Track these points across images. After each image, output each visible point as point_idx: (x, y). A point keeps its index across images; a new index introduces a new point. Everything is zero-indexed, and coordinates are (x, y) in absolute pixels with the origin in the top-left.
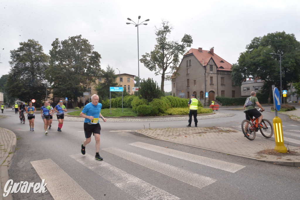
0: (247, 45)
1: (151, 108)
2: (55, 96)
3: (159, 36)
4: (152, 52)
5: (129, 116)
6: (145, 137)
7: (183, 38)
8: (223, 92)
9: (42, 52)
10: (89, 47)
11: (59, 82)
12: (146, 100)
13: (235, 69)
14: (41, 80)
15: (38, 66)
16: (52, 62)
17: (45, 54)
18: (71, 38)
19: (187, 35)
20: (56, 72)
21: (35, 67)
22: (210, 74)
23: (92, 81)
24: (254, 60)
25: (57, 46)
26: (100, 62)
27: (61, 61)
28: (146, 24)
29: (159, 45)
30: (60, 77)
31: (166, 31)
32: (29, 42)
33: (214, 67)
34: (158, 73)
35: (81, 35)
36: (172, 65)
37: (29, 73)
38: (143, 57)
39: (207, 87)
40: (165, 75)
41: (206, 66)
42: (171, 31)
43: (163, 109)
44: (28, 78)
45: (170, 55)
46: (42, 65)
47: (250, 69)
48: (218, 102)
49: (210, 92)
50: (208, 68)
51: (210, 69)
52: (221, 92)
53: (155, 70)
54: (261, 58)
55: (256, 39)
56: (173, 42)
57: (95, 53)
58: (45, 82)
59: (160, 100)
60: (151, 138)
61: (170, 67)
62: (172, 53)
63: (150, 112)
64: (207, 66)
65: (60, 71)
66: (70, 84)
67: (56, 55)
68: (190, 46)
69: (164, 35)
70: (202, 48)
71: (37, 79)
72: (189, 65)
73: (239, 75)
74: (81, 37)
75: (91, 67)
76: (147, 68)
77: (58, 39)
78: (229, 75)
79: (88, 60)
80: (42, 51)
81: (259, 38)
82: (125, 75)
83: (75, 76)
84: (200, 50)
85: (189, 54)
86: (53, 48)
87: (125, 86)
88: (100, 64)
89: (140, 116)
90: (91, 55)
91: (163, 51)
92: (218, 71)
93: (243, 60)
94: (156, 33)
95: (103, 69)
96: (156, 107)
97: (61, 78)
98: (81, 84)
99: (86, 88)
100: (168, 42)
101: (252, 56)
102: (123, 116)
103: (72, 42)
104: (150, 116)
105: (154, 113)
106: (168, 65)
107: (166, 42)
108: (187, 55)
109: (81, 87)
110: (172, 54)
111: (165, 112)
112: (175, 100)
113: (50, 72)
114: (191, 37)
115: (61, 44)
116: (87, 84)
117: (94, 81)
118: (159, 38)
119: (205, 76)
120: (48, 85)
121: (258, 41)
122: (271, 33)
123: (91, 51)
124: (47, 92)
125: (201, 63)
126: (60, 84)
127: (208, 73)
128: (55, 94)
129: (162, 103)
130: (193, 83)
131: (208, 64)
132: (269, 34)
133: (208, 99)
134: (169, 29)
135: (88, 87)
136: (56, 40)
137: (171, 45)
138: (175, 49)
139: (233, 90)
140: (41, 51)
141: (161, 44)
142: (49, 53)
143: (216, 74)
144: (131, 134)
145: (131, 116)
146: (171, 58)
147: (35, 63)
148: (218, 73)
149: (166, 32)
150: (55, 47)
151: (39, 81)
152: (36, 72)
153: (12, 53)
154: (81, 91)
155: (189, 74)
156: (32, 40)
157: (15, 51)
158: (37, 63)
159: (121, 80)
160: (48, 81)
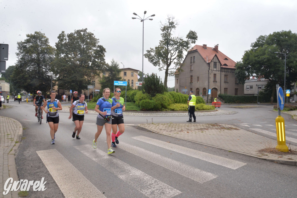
0: (252, 44)
1: (154, 102)
2: (60, 88)
3: (164, 32)
4: (156, 48)
5: (132, 110)
6: (148, 131)
7: (188, 34)
8: (226, 89)
9: (48, 44)
10: (94, 41)
11: (64, 75)
12: (149, 95)
13: (239, 66)
14: (46, 72)
15: (44, 58)
16: (58, 54)
17: (51, 46)
18: (77, 31)
19: (192, 31)
20: (61, 65)
21: (41, 59)
22: (214, 72)
23: (97, 75)
24: (258, 58)
25: (63, 39)
26: (105, 56)
27: (67, 54)
28: (152, 20)
29: (163, 40)
31: (172, 27)
32: (36, 34)
33: (218, 64)
34: (162, 69)
35: (86, 29)
36: (175, 61)
37: (35, 65)
38: (147, 52)
39: (210, 83)
40: (169, 71)
41: (210, 63)
42: (176, 27)
43: (166, 104)
44: (34, 69)
45: (174, 51)
46: (48, 58)
47: (254, 67)
48: (220, 100)
49: (213, 89)
50: (212, 65)
51: (214, 66)
52: (224, 89)
53: (159, 66)
54: (266, 56)
55: (261, 38)
56: (178, 38)
57: (100, 47)
58: (50, 74)
59: (163, 95)
60: (153, 132)
61: (174, 62)
62: (177, 49)
63: (153, 107)
65: (65, 64)
66: (75, 76)
67: (61, 47)
68: (195, 42)
69: (169, 30)
70: (206, 45)
71: (43, 71)
72: (192, 61)
73: (243, 73)
74: (87, 30)
75: (95, 60)
76: (151, 63)
77: (64, 32)
78: (233, 72)
79: (93, 53)
80: (48, 43)
81: (265, 36)
82: (129, 69)
83: (79, 69)
84: (205, 46)
85: (193, 51)
86: (59, 41)
87: (129, 80)
88: (104, 58)
89: (143, 111)
90: (96, 48)
91: (168, 47)
92: (222, 68)
93: (248, 58)
94: (161, 28)
95: (107, 63)
96: (159, 102)
97: (66, 71)
98: (86, 77)
99: (90, 81)
100: (173, 38)
101: (256, 54)
103: (78, 35)
104: (153, 111)
105: (157, 108)
106: (172, 60)
107: (170, 38)
108: (192, 51)
109: (85, 80)
111: (167, 107)
112: (178, 95)
113: (55, 64)
114: (196, 34)
115: (67, 37)
116: (91, 77)
117: (99, 75)
118: (164, 34)
119: (209, 73)
120: (53, 77)
121: (263, 40)
122: (276, 32)
123: (96, 44)
124: (52, 83)
125: (205, 59)
126: (65, 77)
127: (212, 70)
128: (60, 86)
129: (165, 99)
130: (197, 80)
131: (212, 61)
132: (275, 33)
133: (211, 96)
134: (174, 25)
135: (92, 80)
136: (62, 33)
137: (176, 41)
138: (179, 45)
139: (237, 88)
141: (166, 39)
142: (55, 46)
143: (220, 72)
144: (134, 128)
146: (175, 54)
147: (41, 55)
148: (221, 70)
149: (171, 28)
150: (61, 40)
151: (44, 73)
152: (42, 64)
153: (19, 44)
154: (86, 84)
155: (193, 70)
156: (39, 32)
157: (22, 43)
158: (43, 55)
159: (125, 74)
160: (53, 74)
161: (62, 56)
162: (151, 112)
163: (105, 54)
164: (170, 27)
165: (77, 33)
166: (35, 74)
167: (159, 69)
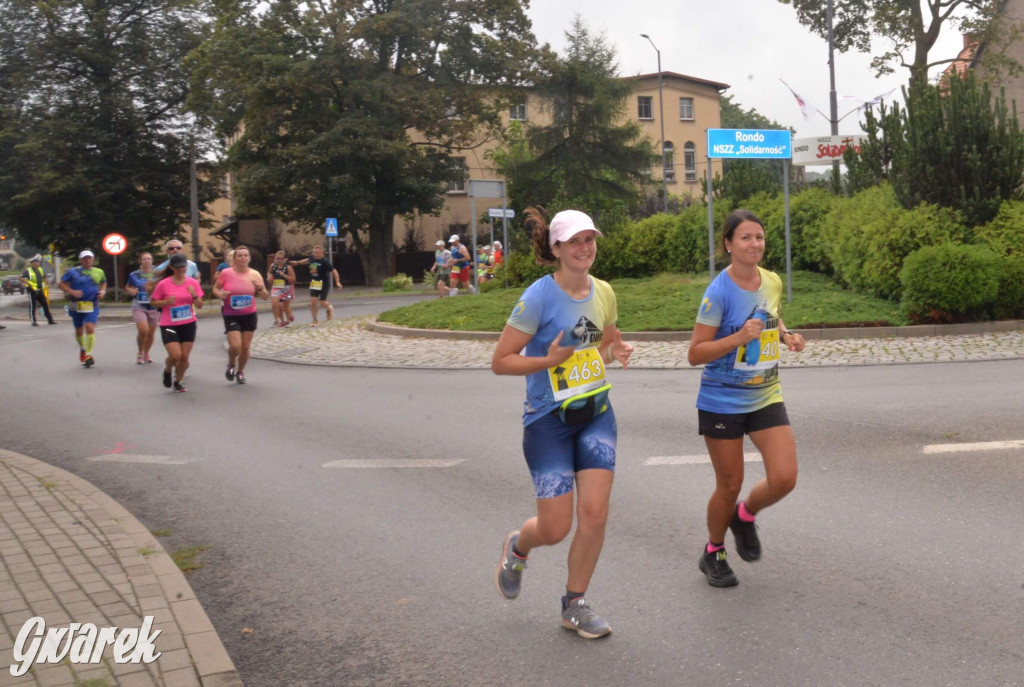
11: (276, 126)
14: (153, 117)
20: (259, 64)
23: (481, 120)
30: (284, 88)
34: (889, 64)
37: (84, 73)
44: (75, 104)
58: (179, 124)
66: (347, 132)
71: (130, 111)
75: (469, 30)
82: (665, 80)
83: (376, 83)
87: (690, 145)
95: (546, 47)
97: (285, 102)
98: (414, 135)
99: (445, 157)
109: (415, 153)
116: (450, 134)
117: (493, 119)
120: (201, 145)
124: (194, 187)
126: (285, 140)
151: (141, 122)
152: (122, 69)
154: (418, 175)
159: (645, 108)
160: (202, 124)
166: (82, 130)
167: (872, 65)
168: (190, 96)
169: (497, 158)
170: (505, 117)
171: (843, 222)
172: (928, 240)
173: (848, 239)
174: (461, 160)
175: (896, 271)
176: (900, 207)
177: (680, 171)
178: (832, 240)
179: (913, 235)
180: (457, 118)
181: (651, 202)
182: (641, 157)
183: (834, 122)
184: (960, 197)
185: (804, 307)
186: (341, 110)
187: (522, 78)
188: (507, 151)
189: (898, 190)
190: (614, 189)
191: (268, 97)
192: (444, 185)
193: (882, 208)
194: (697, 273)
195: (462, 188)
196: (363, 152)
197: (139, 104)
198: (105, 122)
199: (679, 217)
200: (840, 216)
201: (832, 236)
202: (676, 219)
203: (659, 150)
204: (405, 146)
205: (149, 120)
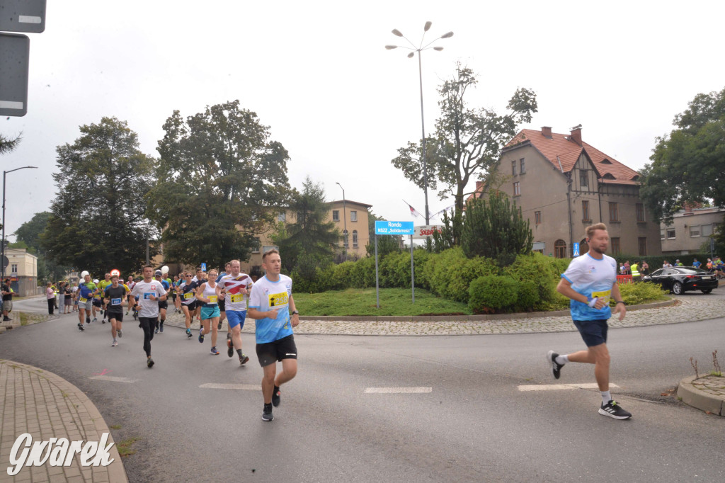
0: (677, 116)
3: (446, 97)
4: (424, 141)
7: (513, 98)
8: (615, 240)
9: (137, 148)
10: (258, 132)
11: (181, 224)
14: (132, 221)
15: (127, 184)
16: (161, 173)
17: (143, 153)
18: (212, 108)
19: (523, 89)
20: (175, 198)
21: (119, 187)
22: (583, 195)
23: (266, 221)
25: (177, 130)
26: (286, 169)
27: (186, 170)
28: (439, 49)
29: (446, 118)
30: (185, 208)
31: (465, 82)
32: (104, 125)
33: (591, 174)
34: (446, 194)
35: (237, 101)
37: (105, 203)
38: (401, 152)
39: (575, 227)
40: (465, 198)
41: (570, 172)
42: (477, 81)
44: (101, 215)
45: (476, 146)
46: (137, 183)
49: (582, 242)
50: (576, 176)
51: (581, 181)
53: (434, 188)
55: (701, 99)
56: (484, 109)
57: (276, 146)
58: (142, 224)
61: (478, 175)
62: (482, 140)
64: (573, 172)
65: (184, 195)
66: (210, 226)
69: (460, 91)
70: (550, 129)
71: (123, 218)
72: (518, 172)
74: (238, 105)
75: (262, 182)
76: (412, 182)
77: (178, 111)
78: (629, 195)
80: (136, 146)
82: (346, 203)
83: (223, 205)
84: (546, 132)
85: (523, 143)
86: (166, 137)
87: (355, 231)
88: (286, 174)
90: (263, 152)
91: (457, 135)
94: (439, 88)
95: (295, 189)
96: (532, 282)
98: (238, 227)
99: (251, 237)
100: (470, 110)
102: (426, 315)
103: (216, 121)
105: (528, 303)
106: (470, 170)
107: (464, 111)
108: (519, 144)
109: (239, 235)
110: (481, 143)
113: (158, 196)
114: (535, 96)
115: (187, 126)
116: (254, 227)
117: (271, 221)
118: (447, 102)
119: (569, 200)
120: (151, 233)
121: (708, 103)
123: (263, 140)
124: (148, 250)
125: (555, 164)
126: (185, 230)
127: (576, 191)
131: (574, 168)
134: (472, 75)
136: (173, 116)
137: (479, 117)
138: (488, 128)
139: (642, 235)
140: (134, 147)
141: (451, 116)
142: (157, 149)
143: (596, 195)
145: (453, 314)
146: (478, 155)
147: (118, 177)
148: (601, 191)
149: (464, 85)
150: (172, 134)
151: (127, 222)
152: (120, 201)
153: (60, 152)
154: (240, 245)
155: (520, 195)
156: (111, 120)
157: (69, 147)
158: (123, 178)
159: (336, 216)
160: (151, 224)
161: (176, 174)
162: (512, 315)
163: (287, 166)
164: (462, 82)
165: (212, 113)
166: (103, 226)
167: (438, 195)
168: (147, 212)
169: (273, 238)
170: (278, 220)
171: (436, 265)
172: (481, 273)
173: (440, 273)
174: (258, 238)
175: (466, 289)
176: (465, 258)
177: (351, 243)
178: (430, 274)
179: (474, 271)
180: (256, 220)
181: (339, 256)
182: (335, 237)
183: (427, 219)
184: (496, 253)
185: (421, 305)
186: (208, 217)
187: (284, 203)
188: (277, 234)
189: (465, 250)
190: (324, 251)
191: (179, 212)
192: (251, 249)
193: (457, 258)
194: (365, 288)
195: (258, 250)
196: (217, 235)
197: (126, 215)
198: (113, 223)
199: (356, 263)
200: (434, 262)
201: (430, 271)
202: (355, 264)
203: (342, 234)
204: (235, 232)
205: (130, 221)
